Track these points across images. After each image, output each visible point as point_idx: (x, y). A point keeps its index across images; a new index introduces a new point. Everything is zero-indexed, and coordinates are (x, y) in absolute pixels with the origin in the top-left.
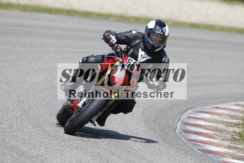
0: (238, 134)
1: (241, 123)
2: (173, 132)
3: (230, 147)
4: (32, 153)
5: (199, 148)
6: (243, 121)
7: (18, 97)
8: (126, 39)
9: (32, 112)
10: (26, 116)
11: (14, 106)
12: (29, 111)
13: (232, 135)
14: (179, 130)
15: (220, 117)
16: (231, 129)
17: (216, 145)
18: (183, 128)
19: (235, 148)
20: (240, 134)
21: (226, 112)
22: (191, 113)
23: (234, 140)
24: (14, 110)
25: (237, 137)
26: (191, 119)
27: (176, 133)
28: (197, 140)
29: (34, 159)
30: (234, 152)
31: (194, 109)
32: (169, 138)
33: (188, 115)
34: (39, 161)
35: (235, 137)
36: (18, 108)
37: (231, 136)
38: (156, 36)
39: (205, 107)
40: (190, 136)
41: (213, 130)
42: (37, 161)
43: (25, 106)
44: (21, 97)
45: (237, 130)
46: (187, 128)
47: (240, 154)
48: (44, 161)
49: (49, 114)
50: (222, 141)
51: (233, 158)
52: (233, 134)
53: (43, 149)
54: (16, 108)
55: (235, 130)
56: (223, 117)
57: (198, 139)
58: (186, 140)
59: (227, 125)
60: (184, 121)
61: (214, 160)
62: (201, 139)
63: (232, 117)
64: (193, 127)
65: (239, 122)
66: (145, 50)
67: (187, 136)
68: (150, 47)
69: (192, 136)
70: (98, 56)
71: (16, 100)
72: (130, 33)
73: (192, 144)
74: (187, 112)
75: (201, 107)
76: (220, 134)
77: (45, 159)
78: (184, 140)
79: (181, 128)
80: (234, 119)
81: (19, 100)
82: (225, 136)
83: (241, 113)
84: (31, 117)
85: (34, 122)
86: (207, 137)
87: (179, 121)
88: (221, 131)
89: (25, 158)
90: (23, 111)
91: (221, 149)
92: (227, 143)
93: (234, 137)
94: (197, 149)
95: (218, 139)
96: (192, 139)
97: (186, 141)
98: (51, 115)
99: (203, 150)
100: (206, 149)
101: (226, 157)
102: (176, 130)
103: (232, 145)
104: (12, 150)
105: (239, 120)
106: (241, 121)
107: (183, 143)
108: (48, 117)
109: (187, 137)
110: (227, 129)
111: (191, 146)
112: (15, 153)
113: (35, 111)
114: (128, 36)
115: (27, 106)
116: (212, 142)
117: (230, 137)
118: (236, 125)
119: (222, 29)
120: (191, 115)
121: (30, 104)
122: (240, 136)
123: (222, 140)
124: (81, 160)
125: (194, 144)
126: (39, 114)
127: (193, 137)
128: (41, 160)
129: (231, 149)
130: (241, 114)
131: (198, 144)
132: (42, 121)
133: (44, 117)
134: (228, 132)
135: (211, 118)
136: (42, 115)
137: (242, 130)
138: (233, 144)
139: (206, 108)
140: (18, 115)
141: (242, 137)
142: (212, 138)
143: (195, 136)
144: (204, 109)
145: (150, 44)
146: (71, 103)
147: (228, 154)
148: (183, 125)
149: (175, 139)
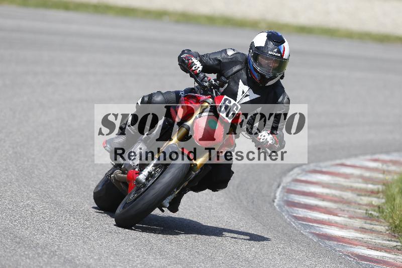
0: (377, 209)
1: (381, 190)
2: (269, 205)
3: (362, 230)
4: (38, 240)
5: (312, 231)
6: (384, 187)
7: (13, 148)
8: (217, 65)
9: (36, 173)
10: (26, 179)
11: (7, 163)
12: (31, 171)
13: (367, 210)
14: (279, 201)
15: (347, 180)
16: (365, 200)
17: (340, 226)
18: (285, 198)
19: (372, 231)
20: (379, 207)
21: (357, 172)
22: (298, 174)
23: (369, 217)
24: (6, 169)
25: (375, 213)
26: (299, 183)
27: (275, 207)
28: (309, 218)
29: (40, 251)
30: (369, 237)
31: (304, 167)
32: (263, 216)
33: (294, 177)
34: (48, 253)
35: (371, 214)
36: (14, 166)
37: (365, 212)
38: (267, 59)
39: (322, 164)
40: (297, 212)
41: (335, 202)
42: (45, 253)
43: (24, 162)
44: (18, 148)
45: (375, 201)
46: (292, 199)
47: (380, 241)
48: (57, 253)
49: (65, 176)
50: (350, 219)
51: (369, 248)
52: (367, 208)
53: (54, 233)
54: (10, 166)
55: (372, 201)
56: (352, 180)
57: (310, 216)
58: (290, 217)
59: (358, 193)
60: (288, 187)
61: (336, 251)
62: (316, 217)
63: (367, 180)
64: (301, 197)
65: (378, 189)
66: (250, 83)
67: (293, 211)
68: (257, 78)
69: (300, 212)
70: (168, 92)
71: (10, 153)
72: (223, 55)
73: (300, 224)
74: (291, 173)
75: (314, 164)
76: (347, 209)
77: (57, 249)
78: (288, 217)
79: (283, 198)
80: (369, 184)
81: (16, 153)
82: (355, 212)
83: (381, 173)
84: (35, 180)
85: (40, 189)
86: (324, 213)
87: (278, 187)
88: (348, 203)
89: (25, 247)
90: (22, 171)
91: (349, 233)
92: (358, 223)
93: (370, 212)
94: (309, 232)
95: (343, 215)
96: (300, 216)
97: (290, 219)
98: (68, 176)
99: (318, 235)
100: (324, 233)
101: (357, 245)
102: (274, 202)
103: (367, 226)
104: (4, 235)
105: (378, 184)
106: (380, 187)
107: (286, 222)
108: (63, 180)
109: (292, 213)
110: (358, 199)
111: (298, 227)
112: (9, 240)
113: (41, 171)
114: (220, 58)
115: (28, 161)
116: (333, 222)
117: (363, 213)
118: (372, 193)
119: (350, 35)
120: (299, 178)
121: (34, 159)
122: (380, 212)
123: (350, 217)
124: (117, 251)
125: (303, 224)
126: (48, 176)
127: (302, 213)
128: (52, 251)
129: (365, 232)
130: (381, 176)
131: (311, 224)
132: (53, 187)
133: (56, 181)
134: (359, 204)
135: (332, 182)
136: (53, 177)
137: (383, 201)
138: (368, 224)
139: (324, 166)
140: (13, 177)
141: (383, 212)
142: (334, 215)
143: (305, 212)
144: (320, 167)
145: (258, 72)
146: (122, 174)
147: (360, 241)
148: (286, 194)
149: (272, 216)
